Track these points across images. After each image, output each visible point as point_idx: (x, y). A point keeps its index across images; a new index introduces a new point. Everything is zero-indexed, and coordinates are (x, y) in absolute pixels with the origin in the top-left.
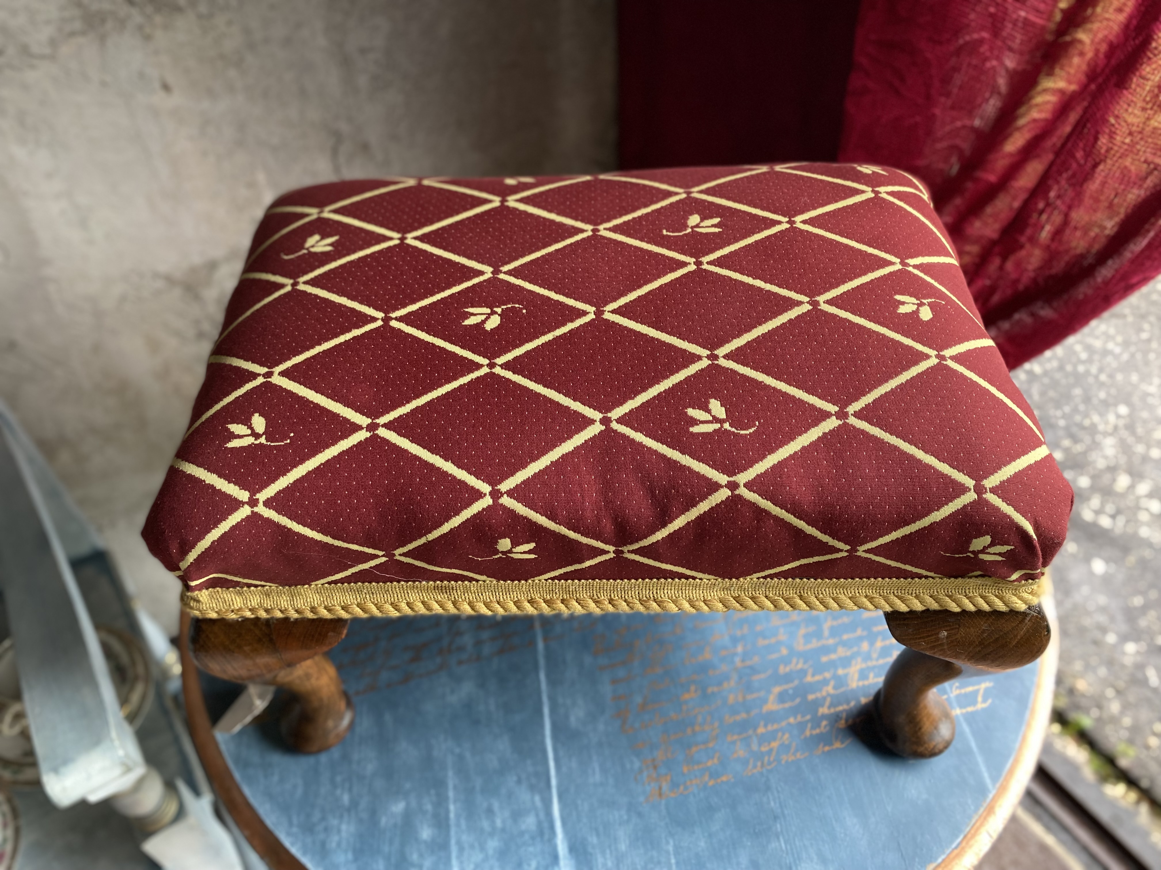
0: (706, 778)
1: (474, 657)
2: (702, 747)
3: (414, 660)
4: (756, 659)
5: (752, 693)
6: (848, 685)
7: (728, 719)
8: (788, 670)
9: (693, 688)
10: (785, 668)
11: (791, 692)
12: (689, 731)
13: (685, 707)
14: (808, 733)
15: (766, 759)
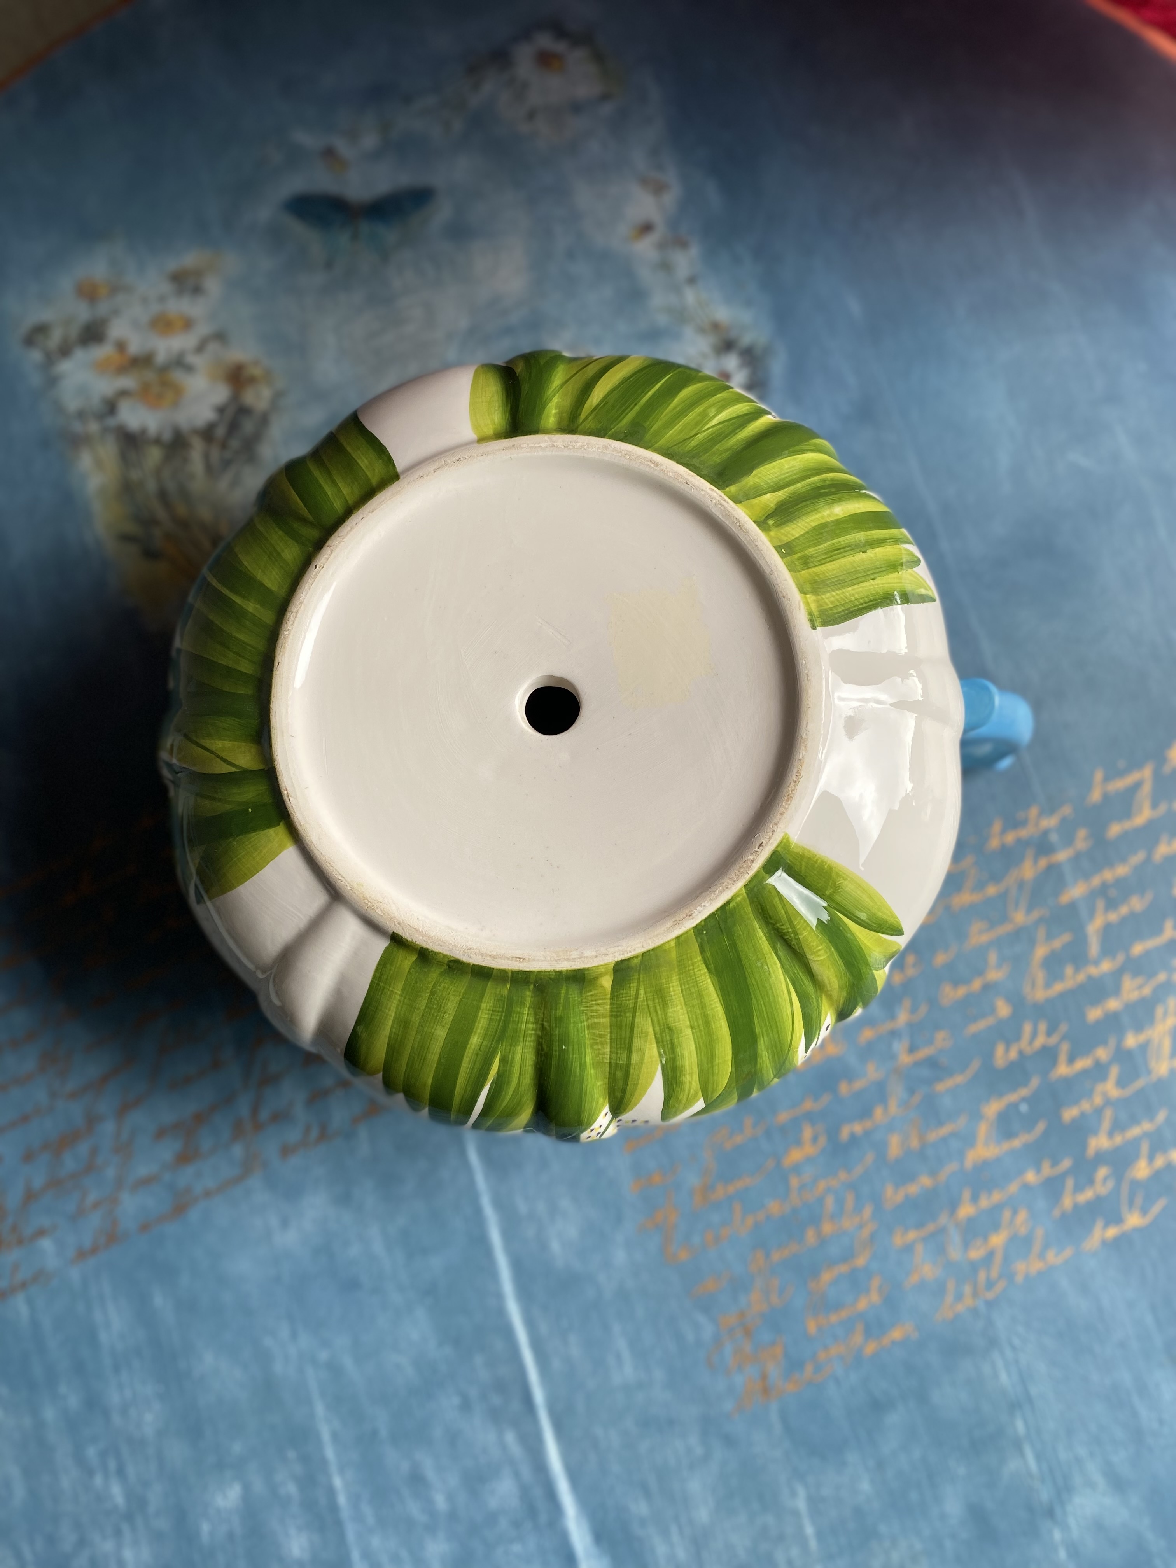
0: (858, 1338)
1: (315, 1133)
2: (843, 1269)
3: (184, 1158)
4: (942, 1039)
5: (940, 1124)
6: (1149, 1072)
7: (893, 1195)
8: (1013, 1054)
9: (807, 1133)
10: (1007, 1050)
11: (1024, 1108)
12: (810, 1236)
13: (794, 1182)
14: (1067, 1202)
15: (982, 1276)
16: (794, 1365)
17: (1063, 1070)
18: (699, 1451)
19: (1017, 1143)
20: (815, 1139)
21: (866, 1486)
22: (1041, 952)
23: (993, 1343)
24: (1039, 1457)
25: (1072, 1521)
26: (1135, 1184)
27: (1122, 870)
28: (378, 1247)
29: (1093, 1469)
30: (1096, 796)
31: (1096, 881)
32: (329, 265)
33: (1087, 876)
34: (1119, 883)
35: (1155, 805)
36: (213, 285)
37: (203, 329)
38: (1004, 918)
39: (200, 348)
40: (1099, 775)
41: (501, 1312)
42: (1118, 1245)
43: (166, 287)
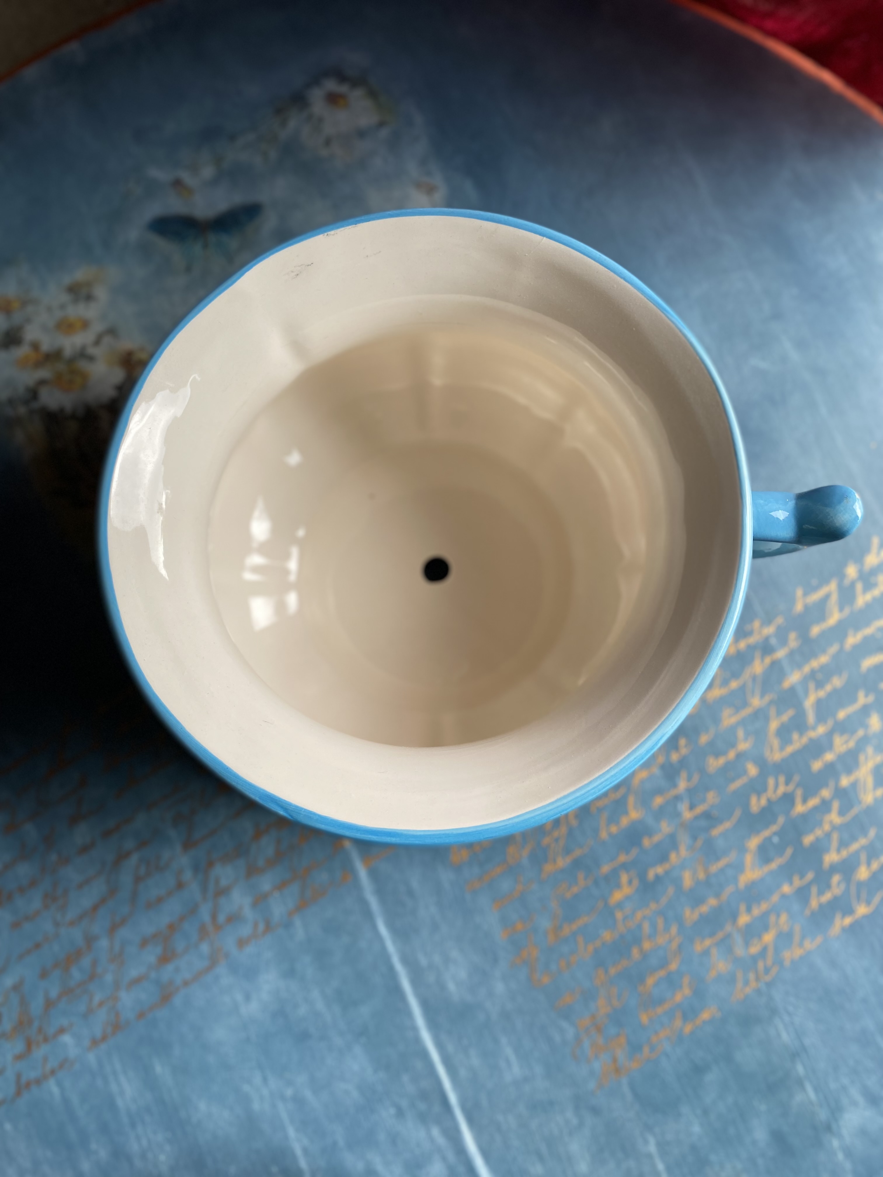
0: (678, 1023)
1: (261, 927)
2: (662, 973)
3: (165, 959)
4: (712, 797)
5: (718, 859)
6: (860, 802)
7: (690, 915)
8: (763, 802)
9: (624, 878)
10: (759, 799)
11: (776, 840)
12: (635, 953)
13: (619, 915)
14: (814, 903)
15: (761, 965)
16: (635, 1048)
17: (800, 808)
18: (575, 1121)
19: (774, 866)
20: (630, 882)
21: (696, 1129)
22: (774, 725)
23: (774, 1012)
24: (816, 1090)
25: (845, 1132)
26: (860, 885)
27: (824, 659)
28: (320, 1005)
29: (855, 1093)
30: (799, 607)
31: (807, 669)
32: (188, 269)
33: (799, 666)
34: (823, 668)
35: (841, 609)
36: (101, 293)
37: (97, 327)
38: (745, 704)
39: (97, 342)
40: (799, 592)
41: (418, 1040)
42: (853, 930)
43: (65, 298)
